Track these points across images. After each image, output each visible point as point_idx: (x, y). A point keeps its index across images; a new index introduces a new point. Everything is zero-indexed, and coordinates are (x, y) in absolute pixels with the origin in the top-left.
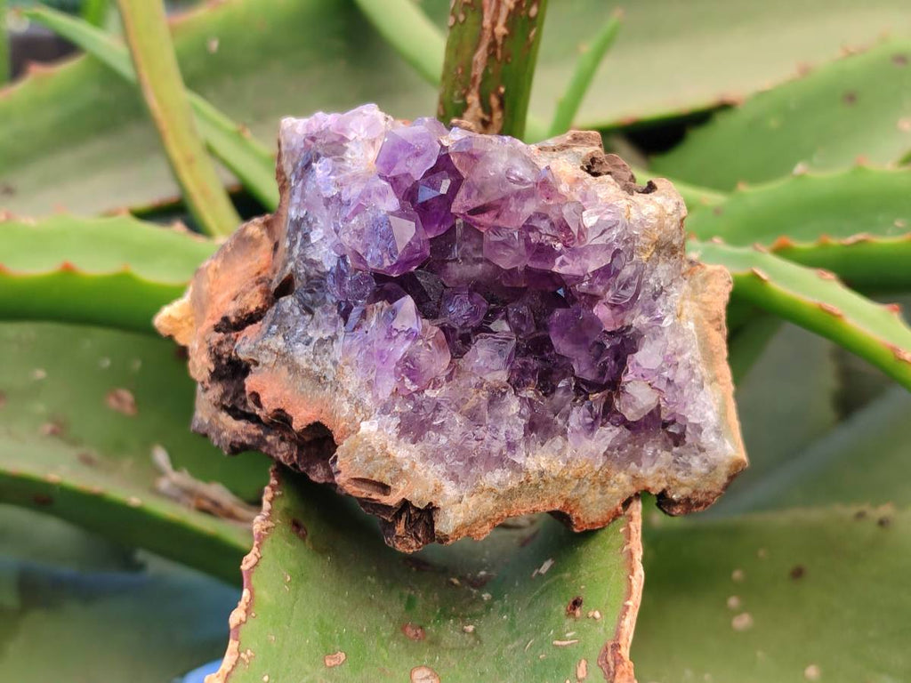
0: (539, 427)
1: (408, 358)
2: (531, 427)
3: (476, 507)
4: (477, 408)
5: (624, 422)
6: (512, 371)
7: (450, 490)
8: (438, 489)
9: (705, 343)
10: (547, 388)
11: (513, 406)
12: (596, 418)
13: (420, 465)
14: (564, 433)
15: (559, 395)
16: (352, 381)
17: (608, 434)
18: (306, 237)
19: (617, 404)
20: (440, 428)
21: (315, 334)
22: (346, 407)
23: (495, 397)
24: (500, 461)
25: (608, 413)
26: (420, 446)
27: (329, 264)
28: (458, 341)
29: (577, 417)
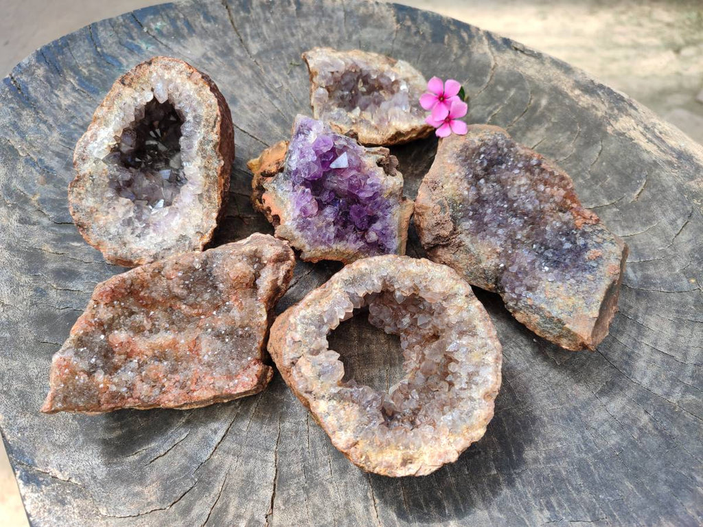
0: (339, 236)
1: (305, 207)
2: (337, 236)
3: (314, 254)
4: (322, 227)
5: (366, 241)
6: (335, 219)
7: (307, 248)
8: (304, 246)
9: (400, 224)
10: (345, 226)
11: (332, 229)
12: (358, 238)
13: (300, 238)
14: (347, 240)
15: (348, 229)
16: (290, 206)
17: (361, 244)
18: (290, 157)
19: (366, 236)
20: (309, 230)
21: (285, 189)
22: (286, 214)
23: (328, 224)
24: (325, 243)
25: (363, 238)
26: (302, 233)
27: (294, 169)
28: (321, 206)
29: (352, 237)
